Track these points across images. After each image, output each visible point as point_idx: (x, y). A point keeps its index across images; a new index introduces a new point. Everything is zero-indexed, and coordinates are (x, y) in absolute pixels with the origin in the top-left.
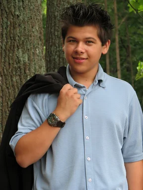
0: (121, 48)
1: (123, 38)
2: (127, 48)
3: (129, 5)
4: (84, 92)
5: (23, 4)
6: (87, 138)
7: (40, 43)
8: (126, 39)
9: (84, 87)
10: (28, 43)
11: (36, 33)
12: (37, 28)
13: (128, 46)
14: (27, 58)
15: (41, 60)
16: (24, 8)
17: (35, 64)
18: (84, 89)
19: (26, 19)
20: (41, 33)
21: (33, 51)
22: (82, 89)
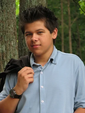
0: (73, 41)
1: (74, 33)
2: (77, 41)
3: (80, 9)
4: (41, 69)
5: (2, 8)
6: (42, 101)
7: (14, 37)
8: (77, 34)
9: (40, 66)
10: (6, 37)
11: (11, 30)
12: (12, 26)
13: (78, 40)
14: (4, 48)
15: (15, 50)
16: (2, 11)
17: (10, 53)
18: (40, 67)
19: (4, 19)
20: (15, 30)
21: (9, 43)
22: (39, 67)
